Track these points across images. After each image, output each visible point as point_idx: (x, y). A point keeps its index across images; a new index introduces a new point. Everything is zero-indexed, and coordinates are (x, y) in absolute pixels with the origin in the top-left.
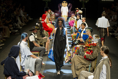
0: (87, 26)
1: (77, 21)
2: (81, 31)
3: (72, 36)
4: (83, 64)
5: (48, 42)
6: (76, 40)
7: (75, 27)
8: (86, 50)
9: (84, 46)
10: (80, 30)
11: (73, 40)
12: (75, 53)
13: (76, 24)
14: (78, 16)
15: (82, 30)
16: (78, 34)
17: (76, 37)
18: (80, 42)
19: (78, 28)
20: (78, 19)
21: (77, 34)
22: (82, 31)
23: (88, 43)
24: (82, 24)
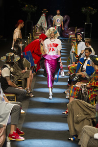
0: (93, 53)
1: (78, 44)
2: (84, 61)
3: (68, 69)
4: (87, 115)
5: (30, 78)
6: (75, 75)
7: (74, 53)
8: (91, 92)
9: (88, 86)
10: (83, 59)
11: (69, 75)
12: (73, 97)
13: (76, 50)
14: (78, 36)
15: (85, 58)
16: (79, 65)
17: (75, 70)
18: (81, 79)
19: (79, 54)
20: (80, 41)
21: (77, 65)
22: (86, 60)
23: (95, 80)
24: (86, 49)
